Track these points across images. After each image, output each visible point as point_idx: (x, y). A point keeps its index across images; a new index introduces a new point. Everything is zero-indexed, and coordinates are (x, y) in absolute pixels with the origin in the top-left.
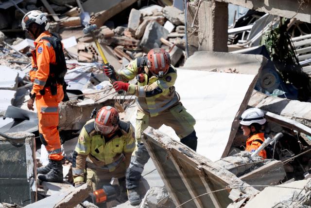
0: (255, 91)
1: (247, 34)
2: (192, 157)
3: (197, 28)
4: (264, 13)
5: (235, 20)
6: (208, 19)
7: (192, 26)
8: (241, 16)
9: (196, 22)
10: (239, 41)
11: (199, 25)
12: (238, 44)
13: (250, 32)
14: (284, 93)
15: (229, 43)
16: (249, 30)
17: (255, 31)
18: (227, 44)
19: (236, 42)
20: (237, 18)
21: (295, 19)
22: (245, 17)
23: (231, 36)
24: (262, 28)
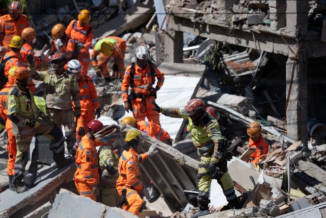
0: (200, 88)
1: (195, 51)
2: (149, 140)
3: (164, 48)
4: (206, 38)
5: (188, 42)
6: (170, 42)
7: (161, 46)
8: (191, 41)
9: (163, 44)
10: (191, 56)
11: (165, 46)
12: (190, 58)
13: (197, 50)
14: (219, 89)
15: (184, 57)
16: (197, 49)
17: (200, 50)
18: (182, 58)
19: (188, 56)
20: (189, 41)
21: (226, 42)
22: (194, 41)
23: (185, 53)
24: (205, 48)
